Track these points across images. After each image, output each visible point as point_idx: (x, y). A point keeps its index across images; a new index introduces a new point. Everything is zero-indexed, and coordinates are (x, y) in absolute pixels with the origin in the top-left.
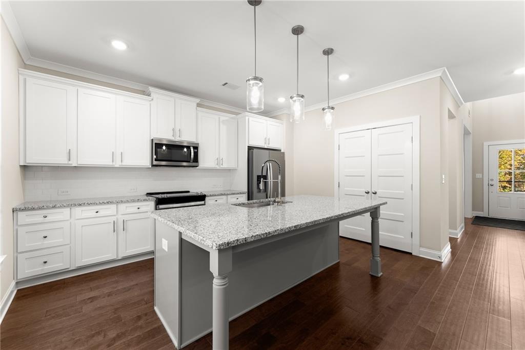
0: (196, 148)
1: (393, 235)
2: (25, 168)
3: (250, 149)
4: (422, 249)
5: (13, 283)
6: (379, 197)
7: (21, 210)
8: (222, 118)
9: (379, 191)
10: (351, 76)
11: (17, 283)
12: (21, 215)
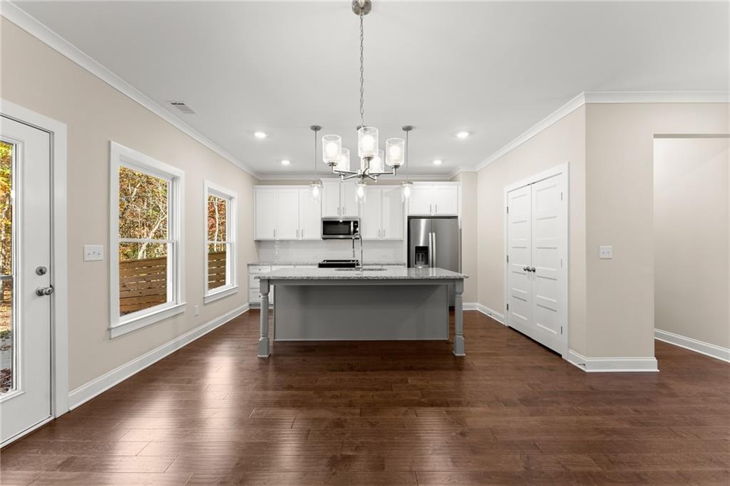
0: (356, 222)
1: (548, 329)
2: (258, 242)
3: (410, 218)
4: (571, 352)
5: (248, 304)
6: (539, 276)
7: (252, 265)
8: (385, 191)
9: (538, 268)
10: (471, 133)
11: (250, 305)
12: (251, 267)
